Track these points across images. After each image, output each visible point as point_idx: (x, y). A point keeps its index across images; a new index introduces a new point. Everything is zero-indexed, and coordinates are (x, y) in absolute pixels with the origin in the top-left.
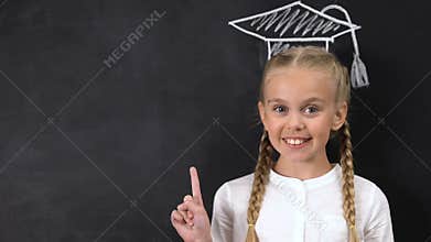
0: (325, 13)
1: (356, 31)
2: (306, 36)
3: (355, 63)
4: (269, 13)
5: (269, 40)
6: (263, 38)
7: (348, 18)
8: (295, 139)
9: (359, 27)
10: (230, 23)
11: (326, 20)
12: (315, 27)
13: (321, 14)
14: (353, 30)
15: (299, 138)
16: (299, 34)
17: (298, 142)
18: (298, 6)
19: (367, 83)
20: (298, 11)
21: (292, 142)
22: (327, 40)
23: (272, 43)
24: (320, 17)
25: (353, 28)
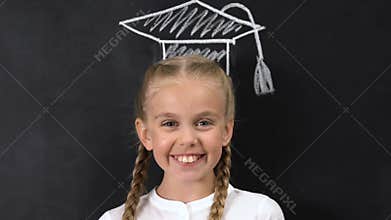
0: (226, 12)
1: (259, 32)
2: (204, 38)
3: (258, 67)
4: (164, 12)
5: (163, 42)
6: (158, 40)
7: (251, 17)
8: (188, 155)
9: (263, 28)
10: (121, 23)
11: (227, 20)
12: (215, 28)
13: (221, 13)
14: (256, 31)
15: (192, 155)
16: (197, 36)
17: (191, 159)
18: (196, 5)
19: (272, 89)
20: (196, 9)
21: (185, 159)
22: (228, 41)
23: (167, 46)
24: (220, 17)
25: (257, 28)
